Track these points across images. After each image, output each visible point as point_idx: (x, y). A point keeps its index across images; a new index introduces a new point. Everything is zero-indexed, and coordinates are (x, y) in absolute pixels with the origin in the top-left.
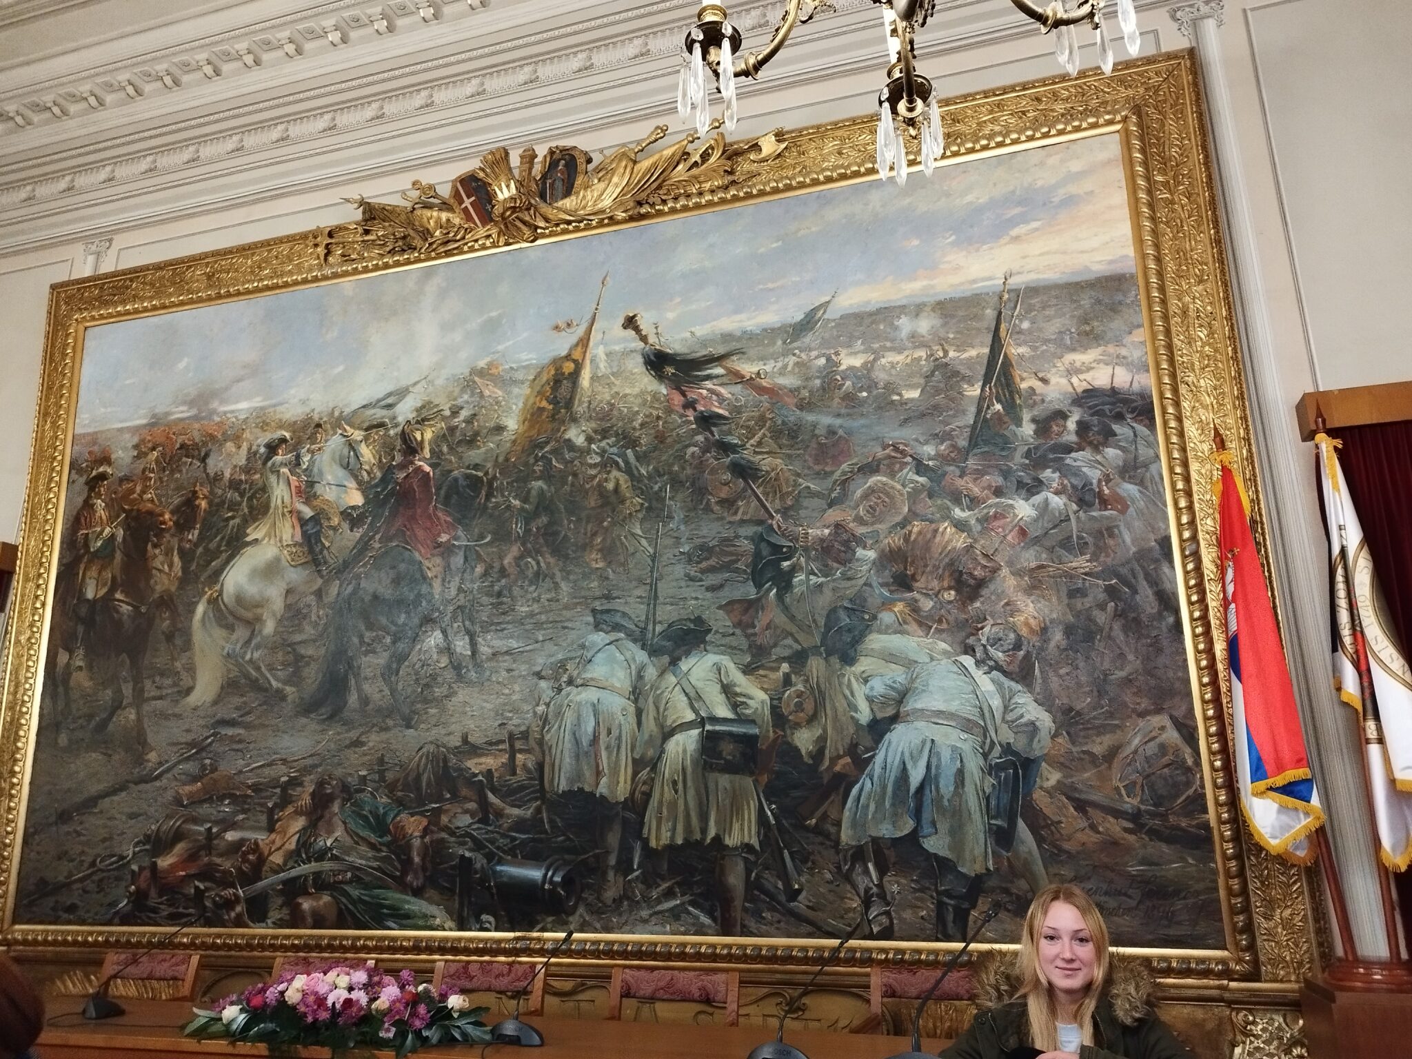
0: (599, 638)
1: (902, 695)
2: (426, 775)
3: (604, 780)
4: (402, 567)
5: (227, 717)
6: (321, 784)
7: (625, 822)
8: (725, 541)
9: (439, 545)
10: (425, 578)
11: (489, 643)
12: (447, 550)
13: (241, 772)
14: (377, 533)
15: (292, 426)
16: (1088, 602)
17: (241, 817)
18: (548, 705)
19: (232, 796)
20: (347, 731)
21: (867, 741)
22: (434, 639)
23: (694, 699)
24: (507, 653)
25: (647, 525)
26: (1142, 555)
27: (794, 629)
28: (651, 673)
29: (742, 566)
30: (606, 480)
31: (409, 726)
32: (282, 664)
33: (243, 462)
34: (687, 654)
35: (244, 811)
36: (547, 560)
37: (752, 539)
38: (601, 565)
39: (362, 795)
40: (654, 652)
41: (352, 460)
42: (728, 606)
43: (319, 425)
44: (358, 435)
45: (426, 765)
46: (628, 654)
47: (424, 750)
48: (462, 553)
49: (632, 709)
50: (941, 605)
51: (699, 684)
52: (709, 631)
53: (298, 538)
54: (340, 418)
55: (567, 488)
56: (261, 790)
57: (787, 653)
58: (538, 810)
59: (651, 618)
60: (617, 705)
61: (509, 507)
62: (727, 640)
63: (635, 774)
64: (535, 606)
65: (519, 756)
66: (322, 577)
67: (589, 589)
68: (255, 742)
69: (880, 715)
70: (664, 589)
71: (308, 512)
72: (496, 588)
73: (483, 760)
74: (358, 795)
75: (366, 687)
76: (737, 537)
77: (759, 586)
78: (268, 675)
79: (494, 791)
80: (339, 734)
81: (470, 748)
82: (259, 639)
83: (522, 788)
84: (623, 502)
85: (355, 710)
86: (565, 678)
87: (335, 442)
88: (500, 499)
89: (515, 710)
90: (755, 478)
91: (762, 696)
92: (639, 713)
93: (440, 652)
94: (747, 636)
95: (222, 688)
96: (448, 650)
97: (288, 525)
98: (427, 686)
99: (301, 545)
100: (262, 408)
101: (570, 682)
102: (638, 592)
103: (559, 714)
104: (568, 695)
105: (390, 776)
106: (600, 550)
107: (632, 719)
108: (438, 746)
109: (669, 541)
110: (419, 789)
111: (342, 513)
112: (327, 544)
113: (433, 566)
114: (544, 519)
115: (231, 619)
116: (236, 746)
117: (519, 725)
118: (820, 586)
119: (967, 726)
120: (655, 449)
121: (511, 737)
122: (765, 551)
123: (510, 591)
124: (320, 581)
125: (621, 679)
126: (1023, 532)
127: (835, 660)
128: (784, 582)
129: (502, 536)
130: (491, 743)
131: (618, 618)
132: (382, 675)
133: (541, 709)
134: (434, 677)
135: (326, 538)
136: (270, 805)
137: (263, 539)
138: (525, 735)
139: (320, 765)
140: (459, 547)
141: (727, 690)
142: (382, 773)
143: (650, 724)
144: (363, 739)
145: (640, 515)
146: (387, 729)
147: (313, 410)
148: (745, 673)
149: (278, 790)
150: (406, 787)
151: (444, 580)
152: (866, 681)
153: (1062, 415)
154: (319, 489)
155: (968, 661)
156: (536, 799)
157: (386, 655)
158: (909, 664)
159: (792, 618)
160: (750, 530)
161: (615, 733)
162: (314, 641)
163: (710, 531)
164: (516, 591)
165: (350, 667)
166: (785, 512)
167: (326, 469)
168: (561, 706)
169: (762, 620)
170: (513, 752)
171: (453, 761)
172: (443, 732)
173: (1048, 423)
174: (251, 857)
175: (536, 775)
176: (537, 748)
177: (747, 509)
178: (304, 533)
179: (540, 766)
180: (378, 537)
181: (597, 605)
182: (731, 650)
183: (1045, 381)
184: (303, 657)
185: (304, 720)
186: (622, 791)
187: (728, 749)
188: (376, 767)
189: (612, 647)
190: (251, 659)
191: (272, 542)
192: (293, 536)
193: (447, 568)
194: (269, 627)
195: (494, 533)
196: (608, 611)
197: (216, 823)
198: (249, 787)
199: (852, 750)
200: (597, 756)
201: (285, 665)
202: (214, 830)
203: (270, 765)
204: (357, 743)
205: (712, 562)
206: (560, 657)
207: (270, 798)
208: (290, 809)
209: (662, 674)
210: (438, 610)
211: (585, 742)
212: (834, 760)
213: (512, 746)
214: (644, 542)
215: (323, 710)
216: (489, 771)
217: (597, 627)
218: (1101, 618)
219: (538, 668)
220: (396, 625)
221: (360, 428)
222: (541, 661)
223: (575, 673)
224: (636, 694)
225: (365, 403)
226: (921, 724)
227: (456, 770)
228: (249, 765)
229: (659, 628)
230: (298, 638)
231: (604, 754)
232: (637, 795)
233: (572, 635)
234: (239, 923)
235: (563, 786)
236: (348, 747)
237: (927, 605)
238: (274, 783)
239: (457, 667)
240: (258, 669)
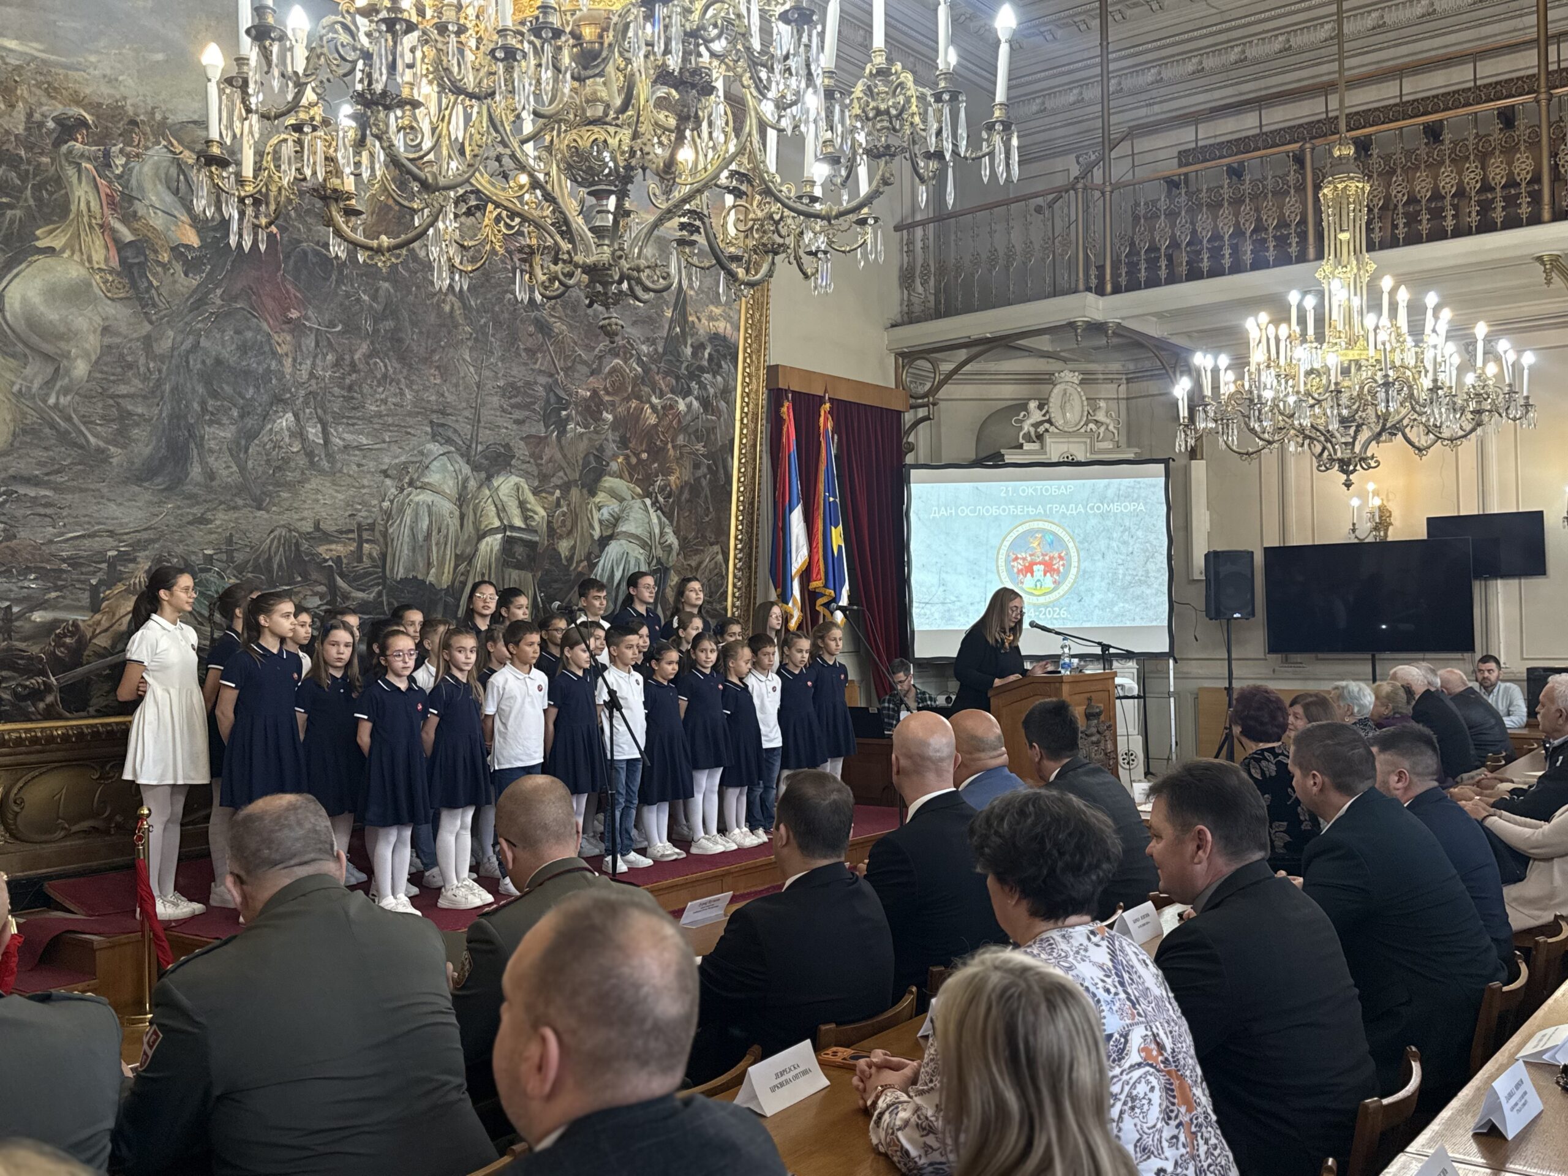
0: (434, 448)
1: (617, 520)
2: (278, 558)
3: (433, 570)
4: (249, 335)
5: (25, 473)
6: (159, 560)
7: (446, 604)
8: (528, 384)
9: (289, 321)
10: (274, 353)
11: (341, 436)
12: (297, 328)
13: (51, 542)
14: (217, 286)
15: (94, 107)
16: (699, 473)
17: (53, 595)
18: (392, 502)
19: (36, 570)
20: (191, 506)
21: (597, 551)
22: (285, 421)
23: (501, 510)
24: (357, 448)
25: (475, 355)
26: (723, 446)
27: (565, 465)
28: (472, 484)
29: (536, 407)
30: (444, 301)
31: (259, 509)
32: (103, 418)
33: (21, 129)
34: (498, 473)
35: (57, 588)
36: (392, 366)
37: (544, 387)
38: (438, 381)
39: (207, 575)
40: (476, 468)
41: (183, 186)
42: (527, 439)
43: (133, 123)
44: (189, 157)
45: (278, 548)
46: (457, 467)
47: (276, 533)
48: (313, 336)
49: (457, 513)
50: (639, 460)
51: (504, 499)
52: (513, 457)
53: (115, 263)
54: (163, 123)
55: (411, 298)
56: (82, 565)
57: (559, 482)
58: (380, 594)
59: (475, 438)
60: (446, 507)
61: (359, 300)
62: (524, 466)
63: (456, 566)
64: (383, 407)
65: (366, 545)
66: (151, 322)
67: (429, 402)
68: (70, 507)
69: (605, 534)
70: (486, 414)
71: (127, 236)
72: (348, 381)
73: (333, 547)
74: (203, 575)
75: (211, 460)
76: (536, 383)
77: (547, 427)
78: (83, 429)
79: (342, 576)
80: (179, 507)
81: (321, 535)
82: (67, 380)
83: (368, 574)
84: (456, 327)
85: (198, 484)
86: (407, 480)
87: (157, 153)
88: (349, 288)
89: (363, 503)
90: (550, 337)
91: (543, 513)
92: (462, 517)
93: (292, 435)
94: (538, 465)
95: (14, 435)
96: (299, 434)
97: (99, 243)
98: (279, 468)
99: (118, 274)
100: (44, 62)
101: (411, 484)
102: (467, 413)
103: (401, 511)
104: (409, 494)
105: (239, 557)
106: (438, 368)
107: (457, 522)
108: (290, 531)
109: (492, 374)
110: (270, 571)
111: (173, 249)
112: (155, 283)
113: (284, 342)
114: (389, 324)
115: (20, 347)
116: (42, 511)
117: (366, 518)
118: (581, 435)
119: (644, 545)
120: (482, 285)
121: (359, 525)
122: (553, 399)
123: (360, 387)
124: (147, 327)
125: (450, 487)
126: (679, 422)
127: (585, 491)
128: (562, 425)
129: (352, 329)
130: (341, 532)
131: (450, 433)
132: (230, 450)
133: (386, 504)
134: (286, 461)
135: (155, 275)
136: (94, 582)
137: (63, 250)
138: (372, 527)
139: (158, 540)
140: (311, 329)
141: (522, 505)
142: (230, 553)
143: (469, 527)
144: (209, 516)
145: (470, 343)
146: (235, 508)
147: (125, 98)
148: (534, 494)
149: (104, 566)
150: (256, 568)
151: (295, 360)
152: (599, 509)
153: (702, 346)
154: (140, 208)
155: (648, 501)
156: (378, 584)
157: (233, 428)
158: (621, 500)
159: (565, 456)
160: (543, 380)
161: (444, 531)
162: (145, 397)
163: (518, 373)
164: (366, 389)
165: (191, 435)
166: (566, 370)
167: (148, 186)
168: (403, 504)
169: (548, 453)
170: (361, 542)
171: (305, 546)
172: (296, 517)
173: (698, 348)
174: (68, 640)
175: (379, 563)
176: (381, 540)
177: (541, 362)
178: (123, 261)
179: (384, 556)
180: (219, 292)
181: (434, 417)
182: (526, 475)
183: (699, 320)
184: (130, 414)
185: (137, 489)
186: (446, 580)
187: (519, 551)
188: (224, 547)
189: (445, 458)
190: (57, 404)
191: (76, 257)
192: (106, 260)
193: (298, 347)
194: (81, 369)
195: (345, 324)
196: (443, 425)
197: (17, 601)
198: (64, 560)
199: (588, 557)
200: (429, 550)
201: (107, 420)
202: (15, 609)
203: (89, 536)
204: (202, 520)
205: (518, 400)
206: (403, 459)
207: (94, 573)
208: (120, 587)
209: (480, 487)
210: (290, 391)
211: (421, 538)
212: (578, 563)
213: (360, 536)
214: (472, 369)
215: (160, 480)
216: (339, 557)
217: (434, 437)
218: (704, 483)
219: (385, 467)
220: (243, 398)
221: (192, 150)
222: (387, 460)
223: (415, 476)
224: (461, 500)
225: (196, 117)
226: (623, 542)
227: (307, 555)
228: (62, 534)
229: (480, 448)
230: (123, 389)
231: (434, 549)
232: (457, 583)
233: (414, 441)
234: (49, 714)
235: (401, 574)
236: (189, 523)
237: (634, 460)
238: (99, 556)
239: (310, 455)
240: (69, 419)
